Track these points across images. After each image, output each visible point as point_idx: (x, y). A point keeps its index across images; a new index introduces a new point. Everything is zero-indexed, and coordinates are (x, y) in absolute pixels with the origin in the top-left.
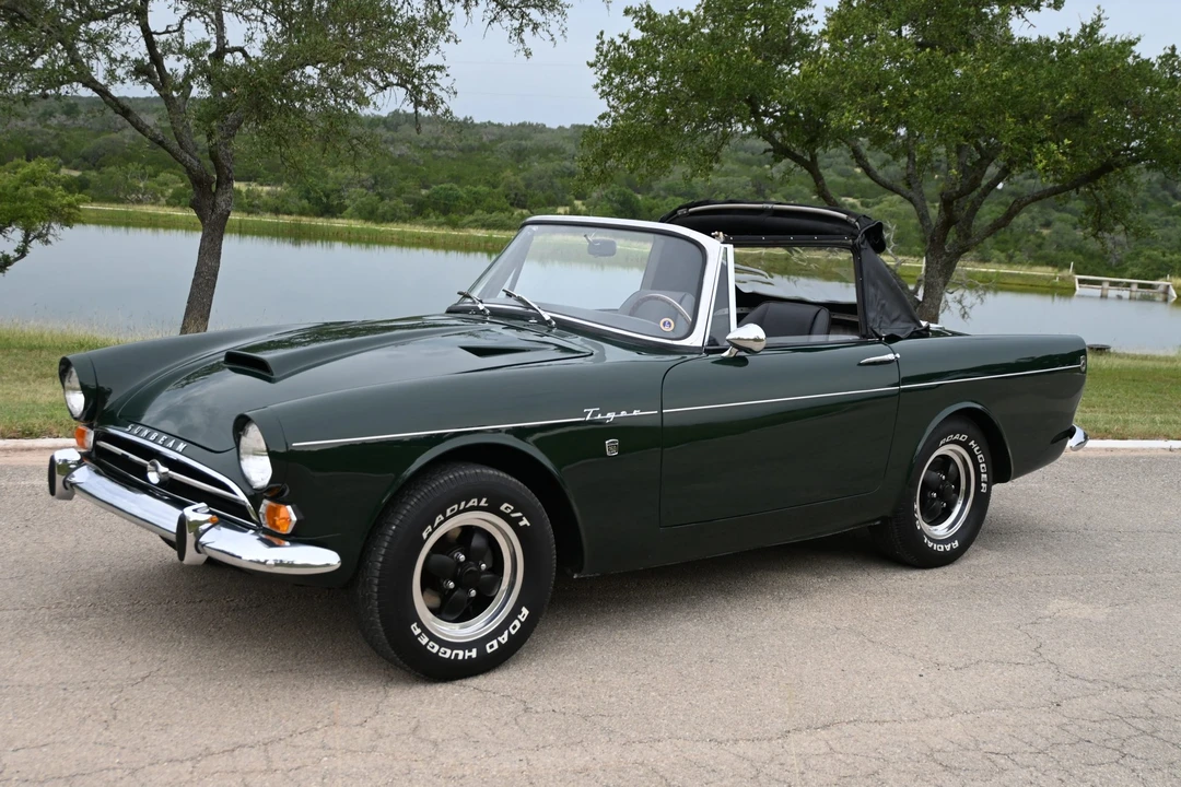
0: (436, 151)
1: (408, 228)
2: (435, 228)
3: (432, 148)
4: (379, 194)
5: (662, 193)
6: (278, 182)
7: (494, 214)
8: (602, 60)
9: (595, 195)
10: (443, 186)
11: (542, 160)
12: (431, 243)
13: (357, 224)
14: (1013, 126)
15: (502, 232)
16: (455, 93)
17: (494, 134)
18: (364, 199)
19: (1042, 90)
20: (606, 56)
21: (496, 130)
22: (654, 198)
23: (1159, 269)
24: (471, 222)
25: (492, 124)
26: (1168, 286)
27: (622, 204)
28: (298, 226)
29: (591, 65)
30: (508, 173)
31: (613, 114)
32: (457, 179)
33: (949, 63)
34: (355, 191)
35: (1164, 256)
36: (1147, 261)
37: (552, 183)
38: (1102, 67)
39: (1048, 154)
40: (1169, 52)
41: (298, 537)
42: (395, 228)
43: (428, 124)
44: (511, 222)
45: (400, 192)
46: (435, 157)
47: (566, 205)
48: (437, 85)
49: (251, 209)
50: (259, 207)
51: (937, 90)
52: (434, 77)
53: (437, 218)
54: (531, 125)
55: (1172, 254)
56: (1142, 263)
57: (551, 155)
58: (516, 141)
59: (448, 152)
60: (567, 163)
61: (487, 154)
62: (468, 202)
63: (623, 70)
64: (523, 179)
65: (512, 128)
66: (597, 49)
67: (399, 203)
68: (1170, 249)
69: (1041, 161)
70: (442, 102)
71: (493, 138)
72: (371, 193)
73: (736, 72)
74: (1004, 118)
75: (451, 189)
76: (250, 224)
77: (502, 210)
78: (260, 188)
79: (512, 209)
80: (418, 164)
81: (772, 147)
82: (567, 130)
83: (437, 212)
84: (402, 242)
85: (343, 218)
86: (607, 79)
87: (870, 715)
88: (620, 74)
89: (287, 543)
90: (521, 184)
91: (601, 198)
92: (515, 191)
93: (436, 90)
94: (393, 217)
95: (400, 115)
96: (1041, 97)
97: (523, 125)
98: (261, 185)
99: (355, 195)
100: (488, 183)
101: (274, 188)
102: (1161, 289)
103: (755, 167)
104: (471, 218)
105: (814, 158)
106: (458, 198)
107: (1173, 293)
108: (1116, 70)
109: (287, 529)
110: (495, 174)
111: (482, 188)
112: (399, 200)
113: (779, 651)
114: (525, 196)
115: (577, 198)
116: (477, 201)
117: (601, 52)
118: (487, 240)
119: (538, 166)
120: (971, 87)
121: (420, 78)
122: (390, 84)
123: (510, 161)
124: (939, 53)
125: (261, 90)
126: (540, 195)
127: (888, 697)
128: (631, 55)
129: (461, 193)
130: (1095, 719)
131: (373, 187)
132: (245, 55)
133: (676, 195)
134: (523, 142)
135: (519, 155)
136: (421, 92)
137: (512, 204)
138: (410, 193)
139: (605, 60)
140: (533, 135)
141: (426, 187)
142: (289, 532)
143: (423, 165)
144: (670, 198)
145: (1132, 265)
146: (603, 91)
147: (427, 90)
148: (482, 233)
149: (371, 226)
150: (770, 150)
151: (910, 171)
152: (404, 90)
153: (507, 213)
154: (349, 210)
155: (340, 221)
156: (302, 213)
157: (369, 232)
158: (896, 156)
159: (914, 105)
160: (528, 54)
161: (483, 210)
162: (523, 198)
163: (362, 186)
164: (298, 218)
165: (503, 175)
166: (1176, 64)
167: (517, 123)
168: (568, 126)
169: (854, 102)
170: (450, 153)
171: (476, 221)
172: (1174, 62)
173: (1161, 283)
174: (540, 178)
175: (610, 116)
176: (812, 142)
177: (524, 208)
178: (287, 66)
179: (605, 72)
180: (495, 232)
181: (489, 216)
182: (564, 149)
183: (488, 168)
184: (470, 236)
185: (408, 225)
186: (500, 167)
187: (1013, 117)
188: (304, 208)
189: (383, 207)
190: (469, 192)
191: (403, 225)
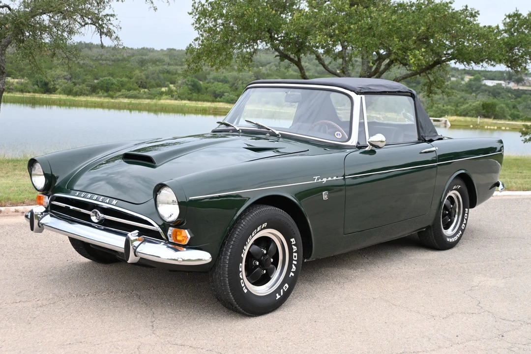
0: (101, 62)
1: (90, 99)
2: (103, 98)
3: (99, 60)
4: (73, 82)
5: (212, 81)
6: (23, 77)
7: (131, 92)
8: (195, 11)
9: (180, 82)
10: (105, 78)
11: (153, 65)
12: (101, 106)
13: (64, 97)
14: (397, 42)
15: (136, 100)
16: (121, 28)
17: (129, 53)
18: (66, 85)
19: (411, 25)
20: (197, 9)
21: (130, 51)
22: (208, 83)
23: (442, 113)
24: (120, 95)
25: (128, 48)
26: (446, 121)
27: (193, 86)
28: (34, 98)
29: (190, 14)
30: (137, 72)
31: (201, 38)
32: (112, 75)
33: (366, 12)
34: (61, 81)
35: (443, 106)
36: (437, 109)
37: (159, 76)
38: (438, 14)
39: (415, 56)
40: (465, 8)
41: (190, 246)
42: (82, 99)
43: (96, 48)
44: (140, 95)
45: (84, 81)
46: (101, 65)
47: (166, 87)
48: (111, 24)
49: (8, 90)
50: (12, 89)
51: (361, 25)
52: (109, 20)
53: (103, 94)
54: (147, 49)
55: (447, 106)
56: (435, 110)
57: (158, 63)
58: (140, 57)
59: (107, 61)
60: (166, 67)
61: (126, 62)
62: (118, 86)
63: (206, 16)
64: (145, 74)
65: (138, 50)
66: (193, 6)
67: (84, 87)
68: (446, 103)
69: (412, 59)
70: (114, 33)
71: (129, 55)
72: (69, 82)
73: (263, 17)
74: (393, 39)
75: (109, 80)
76: (9, 98)
77: (135, 90)
78: (12, 80)
79: (140, 89)
80: (92, 68)
81: (279, 54)
82: (165, 51)
83: (103, 91)
84: (87, 105)
85: (56, 94)
86: (199, 20)
87: (410, 348)
88: (205, 18)
89: (185, 249)
90: (144, 77)
91: (183, 83)
92: (141, 80)
93: (111, 27)
94: (81, 93)
95: (82, 44)
96: (410, 29)
97: (143, 49)
98: (14, 78)
99: (61, 83)
100: (127, 76)
101: (20, 80)
102: (443, 122)
103: (255, 68)
104: (120, 93)
105: (299, 59)
106: (113, 84)
107: (449, 124)
108: (445, 15)
109: (186, 242)
110: (131, 72)
111: (125, 79)
112: (84, 85)
113: (348, 313)
114: (146, 82)
115: (171, 83)
116: (122, 85)
117: (195, 7)
118: (129, 104)
119: (151, 68)
120: (378, 24)
121: (102, 21)
122: (87, 24)
123: (138, 66)
124: (361, 7)
125: (21, 26)
126: (153, 82)
127: (415, 337)
128: (210, 9)
129: (114, 81)
130: (525, 343)
131: (70, 79)
132: (10, 9)
133: (219, 82)
134: (144, 57)
135: (142, 63)
136: (103, 28)
137: (139, 87)
138: (89, 82)
139: (196, 11)
140: (148, 53)
141: (97, 79)
142: (186, 244)
143: (95, 68)
144: (216, 83)
145: (430, 111)
146: (196, 27)
147: (106, 27)
148: (126, 101)
149: (71, 98)
150: (278, 56)
151: (344, 66)
152: (94, 27)
153: (137, 91)
154: (59, 90)
155: (55, 95)
156: (35, 91)
157: (70, 101)
158: (335, 59)
159: (350, 32)
160: (155, 9)
161: (126, 89)
162: (144, 84)
163: (65, 79)
164: (34, 94)
165: (134, 73)
166: (468, 13)
167: (140, 48)
168: (165, 49)
169: (322, 31)
170: (108, 62)
171: (122, 95)
172: (467, 13)
173: (443, 119)
174: (153, 74)
175: (200, 39)
176: (298, 52)
177: (145, 88)
178: (33, 14)
179: (197, 17)
180: (133, 100)
181: (128, 92)
182: (164, 60)
183: (127, 69)
184: (121, 102)
185: (89, 97)
186: (133, 69)
187: (397, 38)
188: (36, 90)
189: (75, 89)
190: (118, 81)
191: (86, 97)
